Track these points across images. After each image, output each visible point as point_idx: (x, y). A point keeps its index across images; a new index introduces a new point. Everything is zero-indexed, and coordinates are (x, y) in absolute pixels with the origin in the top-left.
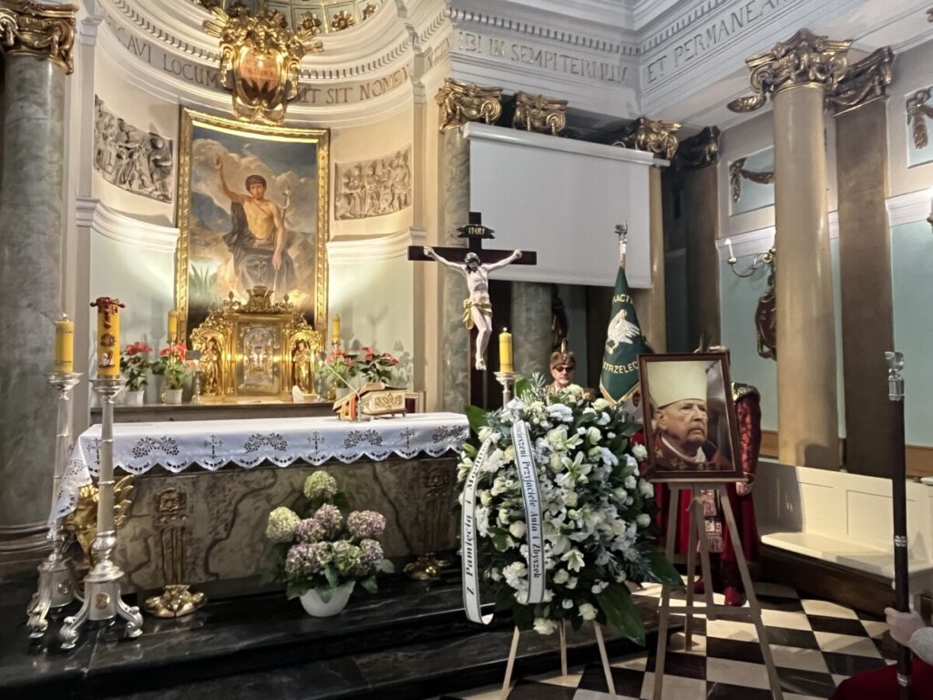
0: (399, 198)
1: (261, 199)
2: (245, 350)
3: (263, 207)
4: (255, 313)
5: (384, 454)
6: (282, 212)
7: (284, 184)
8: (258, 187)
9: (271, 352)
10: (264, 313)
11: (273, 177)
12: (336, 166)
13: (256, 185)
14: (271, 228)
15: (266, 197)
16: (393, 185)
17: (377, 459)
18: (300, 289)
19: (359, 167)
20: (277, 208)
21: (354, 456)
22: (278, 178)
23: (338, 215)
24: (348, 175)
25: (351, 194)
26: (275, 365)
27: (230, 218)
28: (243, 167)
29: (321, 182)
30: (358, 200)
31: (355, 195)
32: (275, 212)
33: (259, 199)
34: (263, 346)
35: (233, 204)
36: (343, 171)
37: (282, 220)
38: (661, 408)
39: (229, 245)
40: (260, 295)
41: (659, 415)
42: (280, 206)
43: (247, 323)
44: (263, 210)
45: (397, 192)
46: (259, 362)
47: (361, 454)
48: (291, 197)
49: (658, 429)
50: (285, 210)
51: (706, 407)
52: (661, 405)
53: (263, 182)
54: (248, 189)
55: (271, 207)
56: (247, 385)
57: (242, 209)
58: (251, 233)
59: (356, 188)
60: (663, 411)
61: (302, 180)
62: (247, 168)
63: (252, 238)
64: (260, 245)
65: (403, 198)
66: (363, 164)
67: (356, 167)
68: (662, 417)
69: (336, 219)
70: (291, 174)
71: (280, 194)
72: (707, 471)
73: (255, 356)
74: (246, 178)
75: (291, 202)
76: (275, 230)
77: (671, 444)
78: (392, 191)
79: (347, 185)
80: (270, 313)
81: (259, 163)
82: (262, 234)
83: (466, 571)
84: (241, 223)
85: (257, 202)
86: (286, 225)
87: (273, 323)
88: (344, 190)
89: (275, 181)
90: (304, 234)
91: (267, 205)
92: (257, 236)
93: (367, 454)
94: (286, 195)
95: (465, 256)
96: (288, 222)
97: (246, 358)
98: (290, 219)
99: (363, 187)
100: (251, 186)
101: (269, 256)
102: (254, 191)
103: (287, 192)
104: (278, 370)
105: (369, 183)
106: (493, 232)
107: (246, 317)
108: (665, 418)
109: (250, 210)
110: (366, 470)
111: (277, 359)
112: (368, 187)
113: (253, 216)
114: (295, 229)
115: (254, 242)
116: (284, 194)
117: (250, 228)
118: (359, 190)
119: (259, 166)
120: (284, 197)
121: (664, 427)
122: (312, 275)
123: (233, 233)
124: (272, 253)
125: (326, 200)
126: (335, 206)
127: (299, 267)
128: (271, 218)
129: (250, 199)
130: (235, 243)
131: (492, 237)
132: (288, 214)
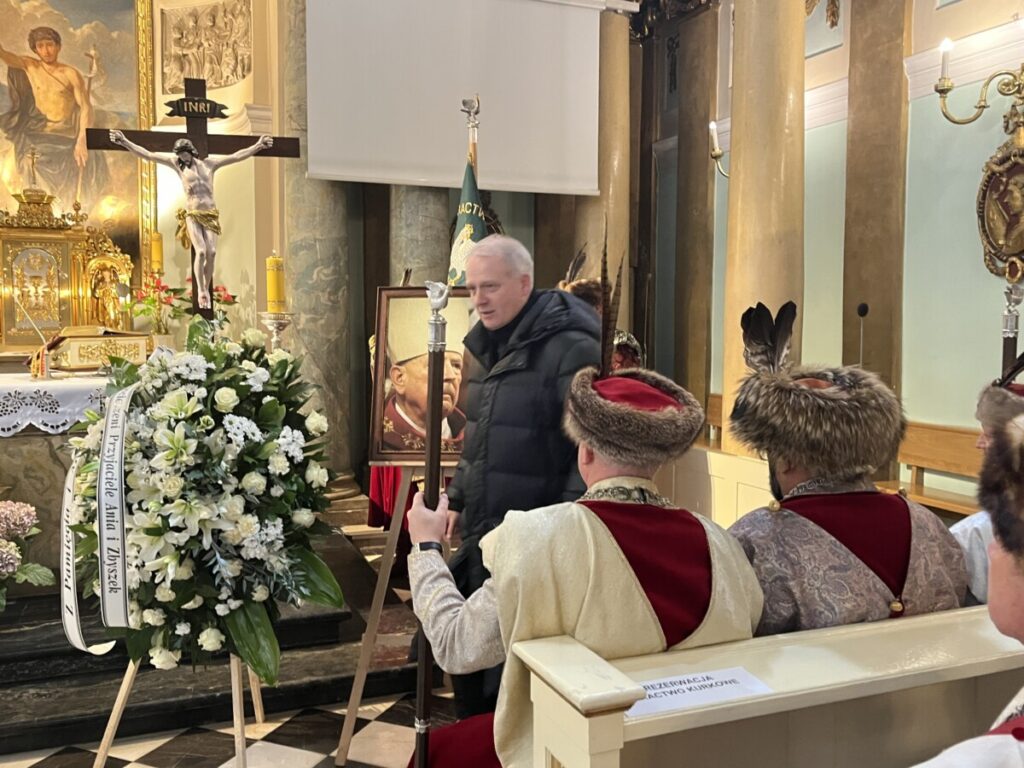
0: (242, 60)
1: (53, 62)
2: (16, 280)
3: (57, 74)
4: (28, 228)
5: (64, 424)
6: (86, 81)
7: (87, 41)
8: (48, 45)
9: (55, 282)
10: (43, 228)
11: (71, 30)
12: (162, 12)
13: (44, 42)
14: (72, 104)
15: (60, 60)
16: (235, 42)
17: (51, 431)
18: (117, 195)
19: (195, 16)
20: (79, 77)
21: (15, 427)
22: (78, 32)
23: (167, 86)
24: (180, 28)
25: (184, 56)
26: (62, 302)
27: (7, 91)
28: (24, 14)
29: (142, 38)
30: (194, 65)
31: (191, 56)
32: (75, 82)
33: (49, 63)
34: (44, 275)
35: (10, 69)
36: (173, 21)
37: (87, 94)
38: (401, 363)
39: (6, 131)
40: (35, 202)
41: (397, 373)
42: (82, 73)
43: (16, 242)
44: (56, 79)
45: (240, 52)
46: (37, 297)
47: (27, 424)
48: (98, 61)
49: (393, 392)
50: (90, 79)
51: (461, 364)
52: (401, 359)
53: (56, 39)
54: (33, 48)
55: (70, 75)
56: (20, 330)
57: (26, 78)
58: (39, 113)
59: (190, 47)
60: (402, 368)
61: (115, 35)
62: (31, 17)
63: (42, 119)
64: (54, 130)
65: (246, 62)
66: (200, 11)
67: (191, 15)
68: (400, 376)
69: (164, 92)
70: (97, 25)
71: (82, 55)
72: (450, 451)
73: (32, 290)
74: (29, 32)
75: (98, 66)
76: (77, 107)
77: (406, 413)
78: (234, 50)
79: (178, 42)
80: (53, 229)
81: (49, 9)
82: (57, 114)
83: (65, 583)
84: (23, 96)
85: (47, 66)
86: (92, 100)
87: (56, 242)
88: (175, 50)
89: (74, 35)
90: (119, 114)
91: (62, 71)
92: (49, 117)
93: (34, 423)
94: (92, 57)
95: (173, 144)
96: (97, 98)
97: (17, 292)
98: (99, 92)
99: (200, 45)
100: (38, 43)
101: (69, 147)
102: (43, 51)
103: (92, 52)
104: (68, 310)
105: (207, 40)
106: (225, 108)
107: (14, 234)
108: (404, 377)
109: (37, 78)
110: (38, 446)
111: (65, 293)
112: (206, 44)
113: (43, 88)
114: (105, 108)
115: (45, 126)
116: (88, 55)
117: (37, 105)
118: (194, 50)
119: (47, 14)
120: (90, 59)
121: (401, 391)
122: (134, 175)
123: (12, 113)
124: (74, 142)
125: (150, 63)
126: (163, 73)
127: (115, 163)
128: (69, 90)
129: (36, 63)
130: (18, 126)
131: (224, 117)
132: (94, 86)
